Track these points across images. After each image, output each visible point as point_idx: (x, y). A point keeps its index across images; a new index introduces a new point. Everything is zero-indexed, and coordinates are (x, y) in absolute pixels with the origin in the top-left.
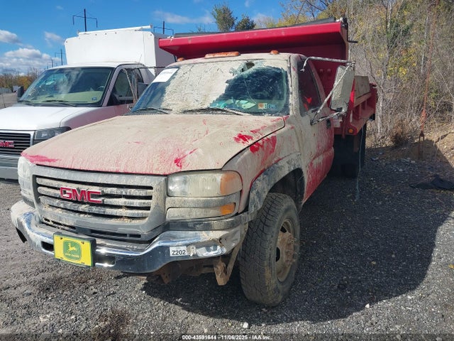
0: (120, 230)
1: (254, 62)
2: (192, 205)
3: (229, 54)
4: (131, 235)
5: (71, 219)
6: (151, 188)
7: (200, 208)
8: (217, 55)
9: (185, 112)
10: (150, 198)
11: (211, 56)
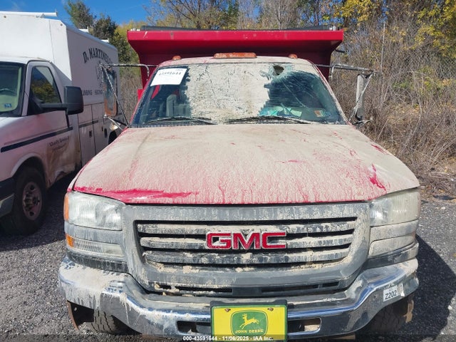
0: (313, 280)
1: (282, 65)
2: (397, 234)
3: (246, 54)
4: (326, 285)
5: (222, 279)
6: (354, 219)
7: (403, 236)
8: (231, 55)
9: (231, 122)
10: (350, 232)
11: (224, 55)
